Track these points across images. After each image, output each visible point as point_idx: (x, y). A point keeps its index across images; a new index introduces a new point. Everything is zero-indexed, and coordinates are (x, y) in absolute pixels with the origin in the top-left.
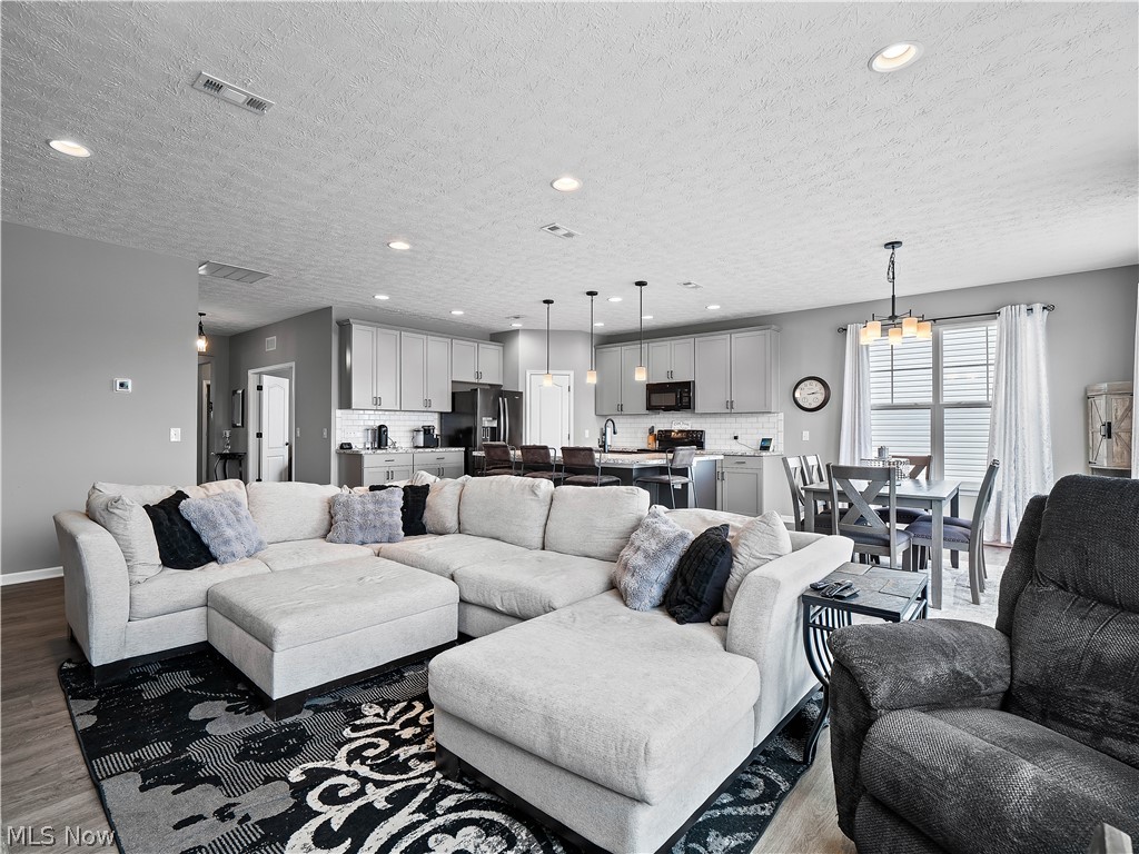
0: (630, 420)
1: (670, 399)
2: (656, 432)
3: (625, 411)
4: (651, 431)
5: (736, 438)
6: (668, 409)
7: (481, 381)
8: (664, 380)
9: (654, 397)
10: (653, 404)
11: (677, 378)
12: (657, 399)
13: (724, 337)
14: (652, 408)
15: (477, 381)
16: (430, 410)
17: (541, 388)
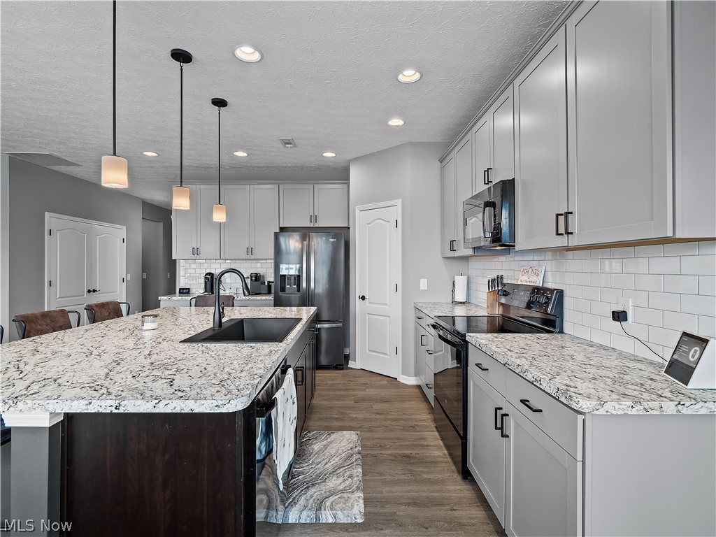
7: (317, 225)
15: (312, 225)
16: (252, 257)
17: (370, 225)
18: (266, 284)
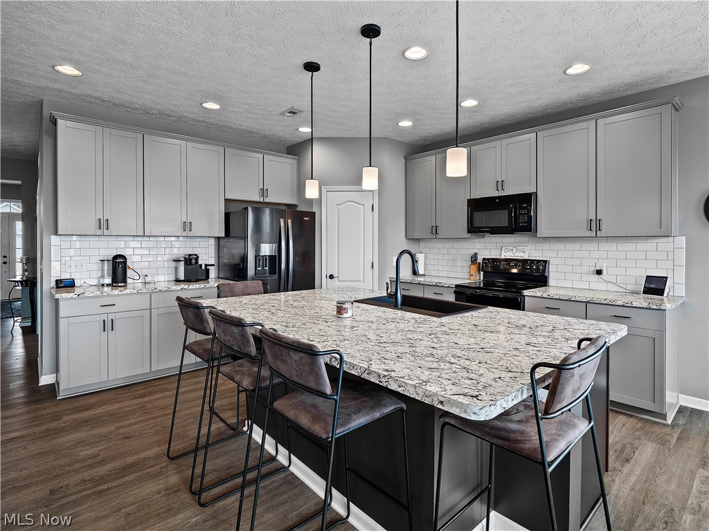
0: (447, 245)
1: (502, 218)
2: (480, 260)
3: (441, 234)
4: (474, 259)
5: (599, 272)
6: (495, 231)
7: (267, 200)
8: (492, 193)
9: (477, 215)
10: (477, 224)
11: (510, 191)
12: (482, 219)
13: (584, 125)
14: (474, 229)
15: (262, 200)
16: (191, 234)
17: (339, 207)
18: (203, 267)
